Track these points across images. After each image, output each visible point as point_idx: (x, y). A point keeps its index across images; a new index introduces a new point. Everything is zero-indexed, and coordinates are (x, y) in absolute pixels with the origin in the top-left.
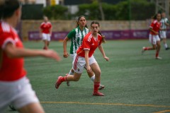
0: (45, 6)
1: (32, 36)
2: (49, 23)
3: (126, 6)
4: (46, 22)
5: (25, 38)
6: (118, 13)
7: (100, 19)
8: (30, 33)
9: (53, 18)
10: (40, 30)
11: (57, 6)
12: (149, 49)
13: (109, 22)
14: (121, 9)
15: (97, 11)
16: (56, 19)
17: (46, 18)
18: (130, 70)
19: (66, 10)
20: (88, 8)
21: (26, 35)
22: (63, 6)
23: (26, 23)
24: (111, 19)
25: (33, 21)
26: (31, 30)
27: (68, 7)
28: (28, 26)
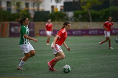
0: (51, 12)
1: (41, 33)
2: (51, 24)
3: (107, 12)
4: (49, 23)
5: (37, 34)
6: (102, 17)
7: (89, 21)
8: (40, 31)
9: (56, 20)
10: (45, 29)
11: (59, 12)
12: (104, 42)
13: (95, 23)
14: (104, 14)
15: (87, 16)
16: (58, 21)
17: (50, 20)
18: (110, 56)
19: (65, 15)
20: (80, 14)
21: (38, 32)
22: (63, 12)
23: (38, 24)
24: (97, 21)
25: (43, 23)
26: (41, 29)
27: (67, 13)
28: (39, 26)
